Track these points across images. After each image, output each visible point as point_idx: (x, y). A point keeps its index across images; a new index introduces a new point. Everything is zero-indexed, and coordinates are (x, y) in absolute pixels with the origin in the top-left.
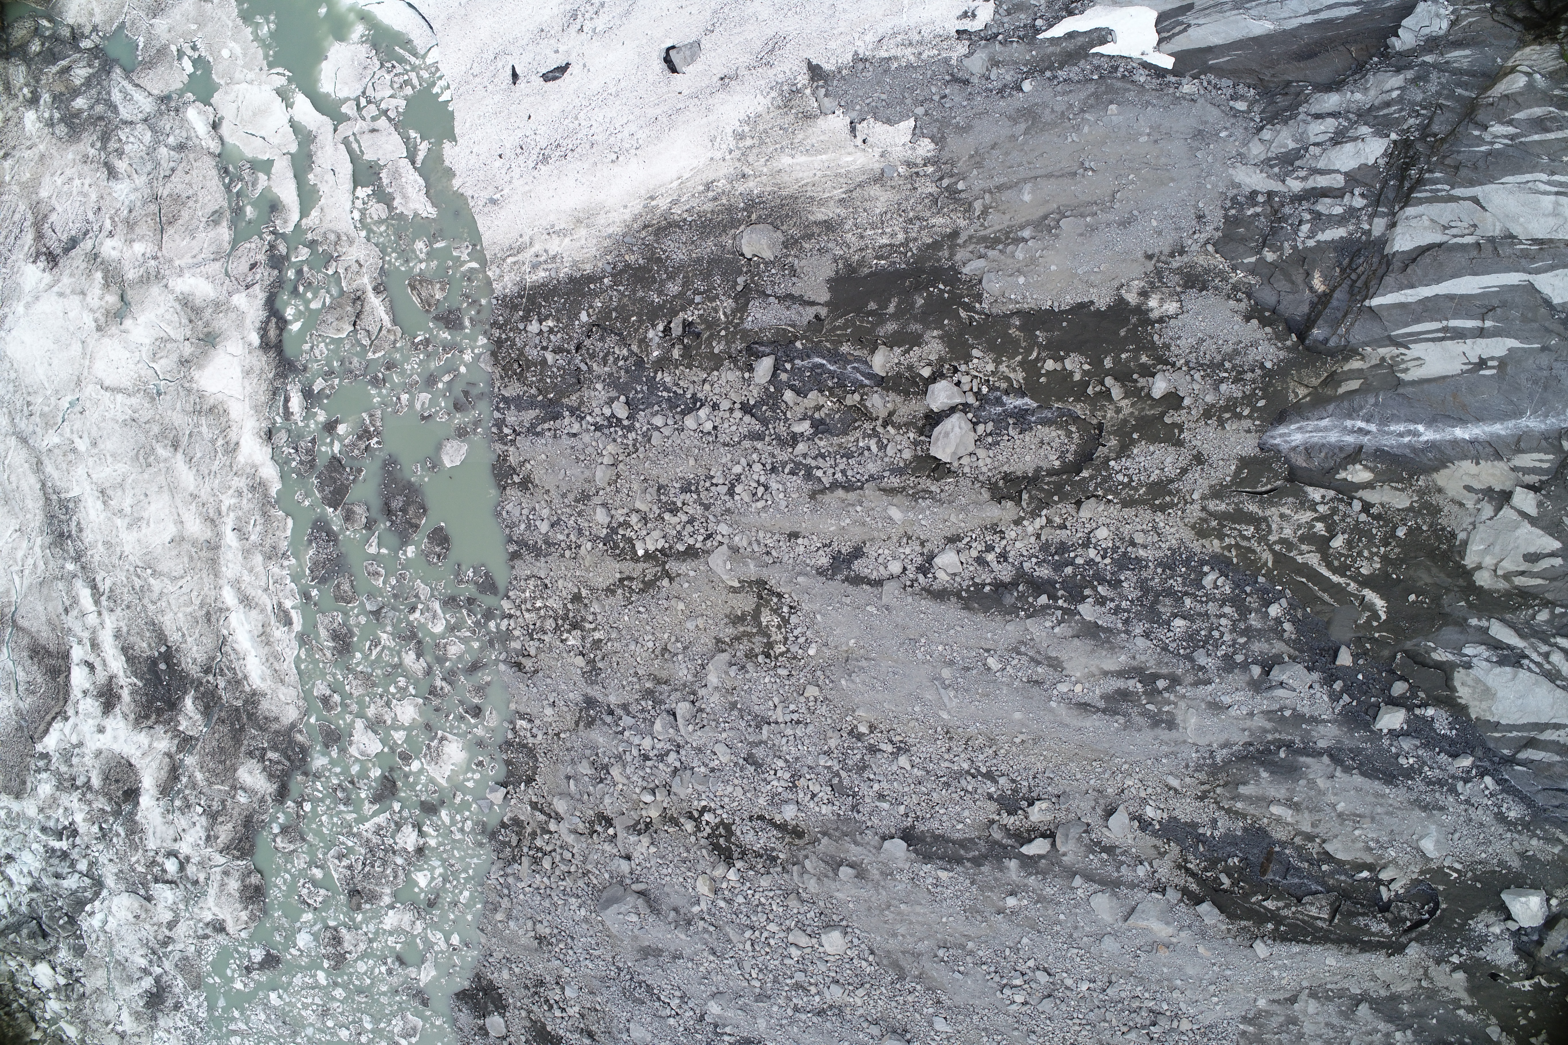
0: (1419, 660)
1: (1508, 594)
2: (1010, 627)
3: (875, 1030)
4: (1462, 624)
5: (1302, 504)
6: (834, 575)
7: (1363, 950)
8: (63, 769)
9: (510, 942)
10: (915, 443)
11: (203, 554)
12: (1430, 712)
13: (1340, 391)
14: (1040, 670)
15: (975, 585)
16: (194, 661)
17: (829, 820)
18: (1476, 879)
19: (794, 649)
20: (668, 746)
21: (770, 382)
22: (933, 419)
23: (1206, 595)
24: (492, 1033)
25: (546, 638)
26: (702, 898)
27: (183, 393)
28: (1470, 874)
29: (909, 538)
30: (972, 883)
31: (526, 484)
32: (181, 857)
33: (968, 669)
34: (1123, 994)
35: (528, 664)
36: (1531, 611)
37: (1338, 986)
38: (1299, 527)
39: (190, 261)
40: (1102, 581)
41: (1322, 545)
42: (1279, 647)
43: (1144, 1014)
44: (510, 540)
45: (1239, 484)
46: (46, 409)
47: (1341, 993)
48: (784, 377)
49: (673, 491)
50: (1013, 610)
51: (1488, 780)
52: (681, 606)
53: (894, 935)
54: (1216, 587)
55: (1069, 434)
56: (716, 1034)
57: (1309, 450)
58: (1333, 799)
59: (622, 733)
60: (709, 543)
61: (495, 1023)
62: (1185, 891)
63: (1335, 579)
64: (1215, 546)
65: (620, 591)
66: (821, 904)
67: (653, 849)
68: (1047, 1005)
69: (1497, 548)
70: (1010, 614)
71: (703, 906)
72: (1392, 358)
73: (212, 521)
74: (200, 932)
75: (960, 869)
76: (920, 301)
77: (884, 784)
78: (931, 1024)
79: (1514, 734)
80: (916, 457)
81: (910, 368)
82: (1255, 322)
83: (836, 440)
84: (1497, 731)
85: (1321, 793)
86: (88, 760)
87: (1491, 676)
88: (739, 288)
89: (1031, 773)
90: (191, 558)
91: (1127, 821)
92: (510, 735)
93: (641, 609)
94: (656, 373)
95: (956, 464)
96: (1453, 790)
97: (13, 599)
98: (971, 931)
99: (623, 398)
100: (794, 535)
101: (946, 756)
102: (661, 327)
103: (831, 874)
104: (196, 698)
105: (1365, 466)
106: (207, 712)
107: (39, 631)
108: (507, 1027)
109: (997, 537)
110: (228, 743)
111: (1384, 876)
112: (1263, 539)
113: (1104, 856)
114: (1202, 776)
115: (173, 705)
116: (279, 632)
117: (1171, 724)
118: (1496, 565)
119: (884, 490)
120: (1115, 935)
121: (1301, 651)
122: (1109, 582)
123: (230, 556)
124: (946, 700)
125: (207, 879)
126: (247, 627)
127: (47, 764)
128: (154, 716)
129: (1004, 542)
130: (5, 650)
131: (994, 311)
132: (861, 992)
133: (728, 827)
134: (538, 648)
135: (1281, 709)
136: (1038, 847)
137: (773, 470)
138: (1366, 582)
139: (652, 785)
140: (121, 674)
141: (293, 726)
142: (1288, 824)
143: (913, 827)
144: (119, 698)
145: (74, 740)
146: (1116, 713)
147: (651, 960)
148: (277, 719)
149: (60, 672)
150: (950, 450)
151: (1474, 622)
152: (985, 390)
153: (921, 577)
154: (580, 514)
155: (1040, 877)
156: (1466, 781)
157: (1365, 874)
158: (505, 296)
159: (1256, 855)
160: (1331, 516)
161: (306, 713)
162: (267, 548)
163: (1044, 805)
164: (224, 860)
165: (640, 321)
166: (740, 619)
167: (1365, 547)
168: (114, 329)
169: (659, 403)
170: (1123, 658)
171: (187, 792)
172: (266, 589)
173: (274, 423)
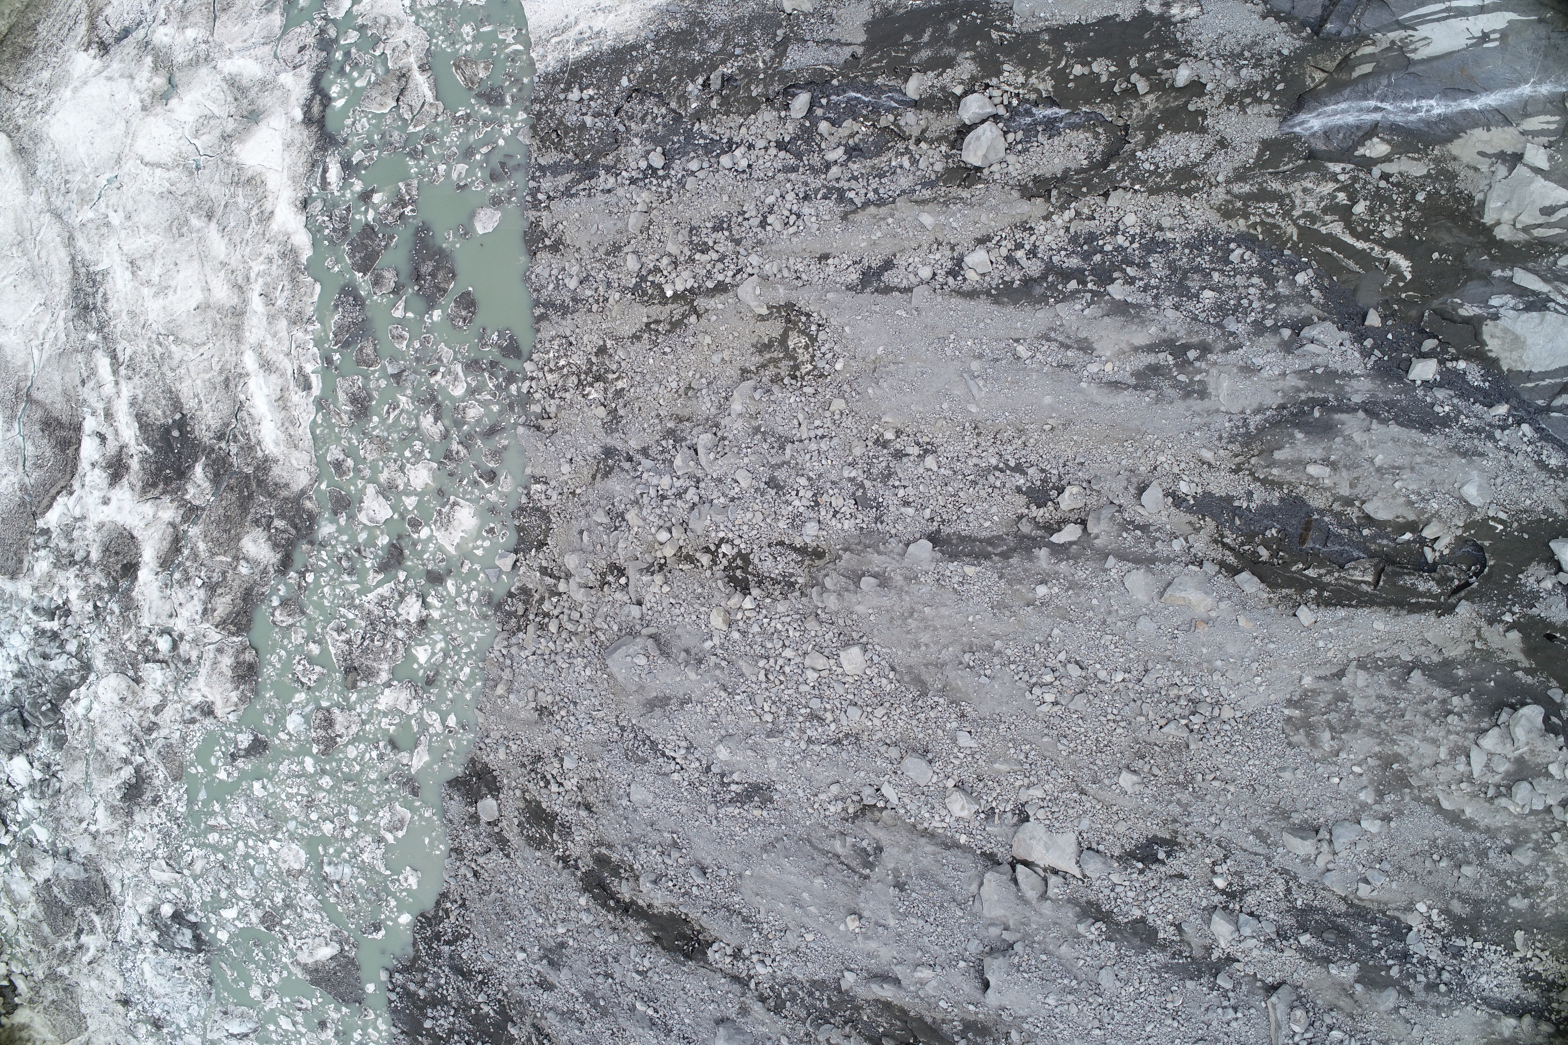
0: (1447, 317)
1: (1529, 245)
2: (1040, 315)
3: (894, 753)
4: (1486, 277)
5: (1324, 176)
6: (864, 288)
7: (1410, 612)
8: (63, 544)
9: (509, 718)
10: (947, 157)
11: (228, 320)
12: (1462, 365)
13: (1355, 75)
14: (1069, 353)
15: (1004, 282)
16: (208, 429)
17: (852, 536)
18: (1522, 529)
19: (821, 364)
20: (687, 483)
21: (805, 117)
22: (964, 130)
23: (1234, 269)
24: (484, 818)
25: (568, 395)
26: (715, 633)
27: (222, 166)
28: (1515, 525)
29: (940, 244)
30: (1000, 578)
31: (555, 248)
32: (175, 635)
33: (997, 360)
34: (1160, 683)
35: (547, 425)
36: (1552, 258)
37: (1388, 654)
38: (1322, 199)
39: (241, 45)
40: (1131, 264)
41: (1345, 214)
42: (1307, 310)
43: (1183, 702)
44: (537, 303)
45: (1262, 167)
46: (84, 186)
47: (1392, 662)
48: (819, 112)
49: (705, 231)
50: (1043, 299)
51: (1525, 427)
52: (708, 340)
53: (917, 646)
54: (1243, 261)
55: (1096, 136)
56: (723, 784)
57: (1327, 134)
58: (1370, 453)
59: (640, 477)
60: (739, 277)
61: (488, 807)
62: (1222, 564)
63: (1360, 245)
64: (1241, 225)
65: (646, 336)
66: (841, 622)
67: (666, 589)
68: (1080, 702)
69: (1514, 204)
70: (1040, 303)
71: (716, 641)
72: (1401, 40)
73: (240, 287)
74: (188, 716)
75: (988, 563)
76: (953, 28)
77: (910, 490)
78: (954, 740)
79: (1548, 381)
80: (947, 170)
81: (943, 89)
82: (1271, 20)
83: (868, 163)
84: (1530, 381)
85: (1359, 448)
86: (90, 534)
87: (1519, 323)
88: (778, 39)
89: (1061, 461)
90: (215, 325)
91: (1161, 495)
92: (524, 500)
93: (667, 350)
94: (693, 125)
95: (986, 172)
96: (1491, 437)
97: (31, 374)
98: (997, 629)
99: (659, 149)
100: (824, 257)
101: (974, 453)
102: (700, 80)
103: (852, 587)
104: (206, 465)
105: (1382, 139)
106: (216, 480)
107: (53, 403)
108: (500, 810)
109: (1026, 234)
110: (234, 511)
111: (1428, 533)
112: (1287, 214)
113: (1138, 533)
114: (1236, 448)
115: (183, 474)
116: (297, 397)
117: (1203, 394)
118: (1515, 221)
119: (916, 202)
120: (1151, 615)
121: (1330, 313)
122: (1138, 265)
123: (255, 321)
124: (975, 391)
125: (200, 658)
126: (266, 391)
127: (47, 541)
128: (161, 486)
129: (1033, 238)
130: (16, 425)
131: (1024, 30)
132: (880, 712)
133: (746, 558)
134: (559, 406)
135: (1313, 368)
136: (1069, 534)
137: (806, 197)
138: (1389, 245)
139: (668, 524)
140: (133, 442)
141: (303, 492)
142: (1325, 489)
143: (939, 531)
144: (128, 468)
145: (77, 514)
146: (1147, 388)
147: (658, 711)
148: (287, 485)
149: (70, 444)
150: (980, 153)
151: (1497, 273)
152: (1015, 102)
153: (951, 280)
154: (609, 267)
155: (1071, 562)
156: (1503, 429)
157: (1408, 536)
158: (547, 74)
159: (1294, 526)
160: (1352, 185)
161: (318, 479)
162: (293, 314)
163: (1075, 490)
164: (218, 637)
165: (680, 80)
166: (768, 346)
167: (1386, 212)
168: (159, 109)
169: (695, 151)
170: (1153, 330)
171: (188, 564)
172: (288, 354)
173: (310, 194)
